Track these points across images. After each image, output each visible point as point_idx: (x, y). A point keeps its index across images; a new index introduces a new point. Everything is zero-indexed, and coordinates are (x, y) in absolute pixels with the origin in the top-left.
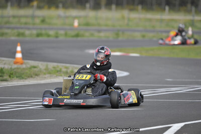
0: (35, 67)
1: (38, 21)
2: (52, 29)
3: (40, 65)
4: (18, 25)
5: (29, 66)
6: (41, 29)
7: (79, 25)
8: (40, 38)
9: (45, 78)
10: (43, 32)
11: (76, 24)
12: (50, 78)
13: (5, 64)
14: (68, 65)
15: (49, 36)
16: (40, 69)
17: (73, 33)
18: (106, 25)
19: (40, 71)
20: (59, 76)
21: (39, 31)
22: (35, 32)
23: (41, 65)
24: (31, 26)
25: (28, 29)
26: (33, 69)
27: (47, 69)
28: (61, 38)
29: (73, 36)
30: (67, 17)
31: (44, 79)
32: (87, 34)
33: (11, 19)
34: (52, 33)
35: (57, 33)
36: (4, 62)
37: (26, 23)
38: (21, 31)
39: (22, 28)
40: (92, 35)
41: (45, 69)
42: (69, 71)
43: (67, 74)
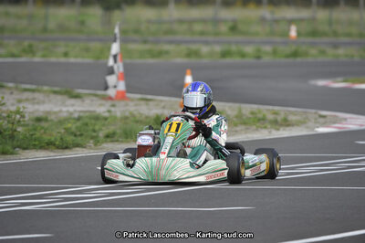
1: (224, 28)
2: (249, 43)
3: (227, 109)
4: (188, 37)
6: (229, 43)
7: (299, 34)
8: (228, 60)
9: (236, 131)
10: (234, 48)
11: (293, 33)
12: (246, 133)
13: (164, 107)
14: (276, 108)
15: (243, 55)
16: (228, 116)
17: (288, 50)
18: (349, 35)
20: (262, 128)
21: (226, 47)
22: (218, 49)
23: (230, 109)
24: (210, 38)
25: (206, 43)
27: (240, 116)
28: (266, 59)
29: (287, 56)
30: (276, 21)
31: (233, 135)
32: (313, 51)
33: (176, 27)
34: (249, 49)
35: (259, 51)
36: (163, 104)
37: (202, 33)
38: (194, 47)
39: (194, 42)
40: (323, 52)
41: (237, 117)
42: (279, 118)
43: (276, 124)
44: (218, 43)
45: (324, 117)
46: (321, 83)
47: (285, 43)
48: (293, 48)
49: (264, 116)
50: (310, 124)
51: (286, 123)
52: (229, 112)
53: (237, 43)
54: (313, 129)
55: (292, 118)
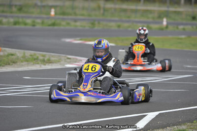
0: (12, 55)
1: (15, 10)
2: (29, 17)
3: (17, 53)
5: (6, 54)
6: (18, 17)
7: (56, 14)
8: (17, 26)
9: (22, 65)
10: (21, 20)
11: (53, 13)
12: (28, 66)
14: (44, 53)
15: (26, 24)
16: (18, 57)
17: (50, 22)
18: (83, 15)
19: (18, 59)
20: (36, 64)
21: (16, 20)
22: (12, 20)
23: (19, 53)
25: (6, 17)
26: (10, 56)
27: (24, 57)
28: (38, 26)
29: (49, 25)
30: (44, 6)
31: (21, 67)
32: (64, 23)
34: (29, 21)
35: (34, 22)
40: (68, 24)
41: (23, 57)
42: (46, 59)
43: (44, 62)
44: (12, 17)
45: (70, 59)
46: (68, 40)
47: (48, 18)
48: (53, 21)
49: (38, 57)
50: (62, 62)
51: (49, 62)
52: (18, 55)
53: (22, 17)
54: (64, 65)
55: (53, 59)
